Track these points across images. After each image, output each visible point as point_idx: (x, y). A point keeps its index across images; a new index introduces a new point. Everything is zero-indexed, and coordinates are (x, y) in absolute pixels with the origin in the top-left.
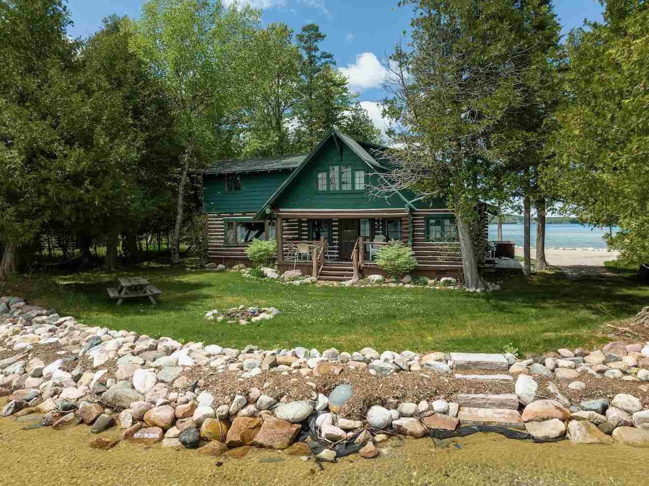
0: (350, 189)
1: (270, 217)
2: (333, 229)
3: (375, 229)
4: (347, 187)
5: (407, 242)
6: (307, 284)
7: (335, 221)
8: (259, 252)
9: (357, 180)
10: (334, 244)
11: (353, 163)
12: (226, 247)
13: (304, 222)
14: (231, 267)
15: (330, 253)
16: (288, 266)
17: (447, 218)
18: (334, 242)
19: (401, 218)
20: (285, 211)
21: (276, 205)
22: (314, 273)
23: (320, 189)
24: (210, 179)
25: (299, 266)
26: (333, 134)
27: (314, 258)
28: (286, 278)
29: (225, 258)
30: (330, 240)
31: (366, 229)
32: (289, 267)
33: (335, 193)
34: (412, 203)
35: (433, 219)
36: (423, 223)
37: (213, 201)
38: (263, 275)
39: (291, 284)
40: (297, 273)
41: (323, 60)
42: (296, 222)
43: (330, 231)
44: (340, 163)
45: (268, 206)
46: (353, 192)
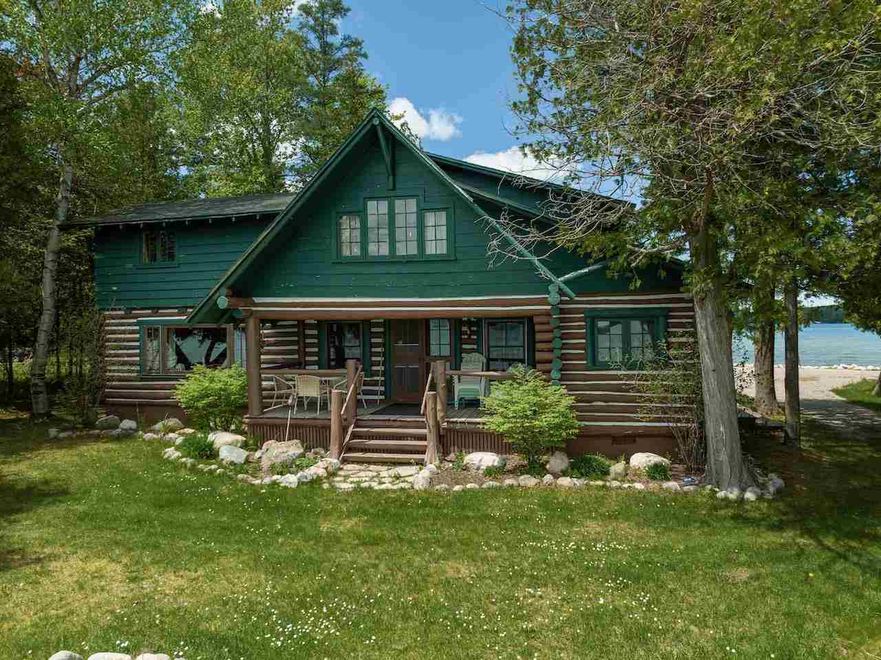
0: (415, 252)
1: (228, 315)
2: (373, 340)
3: (462, 342)
4: (406, 248)
5: (549, 372)
6: (316, 481)
7: (377, 325)
8: (202, 397)
9: (430, 234)
10: (376, 373)
11: (421, 193)
12: (142, 380)
13: (311, 326)
14: (147, 425)
15: (366, 393)
16: (272, 426)
17: (635, 318)
18: (374, 368)
19: (530, 319)
20: (268, 303)
21: (242, 288)
22: (334, 447)
23: (346, 252)
24: (109, 236)
25: (296, 431)
26: (376, 121)
27: (333, 407)
28: (265, 464)
29: (141, 405)
30: (366, 364)
31: (440, 342)
32: (275, 431)
33: (380, 261)
34: (566, 282)
35: (603, 318)
36: (580, 327)
37: (114, 284)
38: (209, 453)
39: (274, 483)
40: (290, 449)
41: (346, 51)
42: (293, 326)
43: (367, 346)
44: (391, 195)
45: (224, 290)
46: (422, 259)
